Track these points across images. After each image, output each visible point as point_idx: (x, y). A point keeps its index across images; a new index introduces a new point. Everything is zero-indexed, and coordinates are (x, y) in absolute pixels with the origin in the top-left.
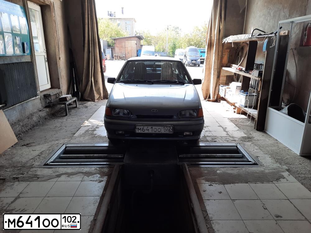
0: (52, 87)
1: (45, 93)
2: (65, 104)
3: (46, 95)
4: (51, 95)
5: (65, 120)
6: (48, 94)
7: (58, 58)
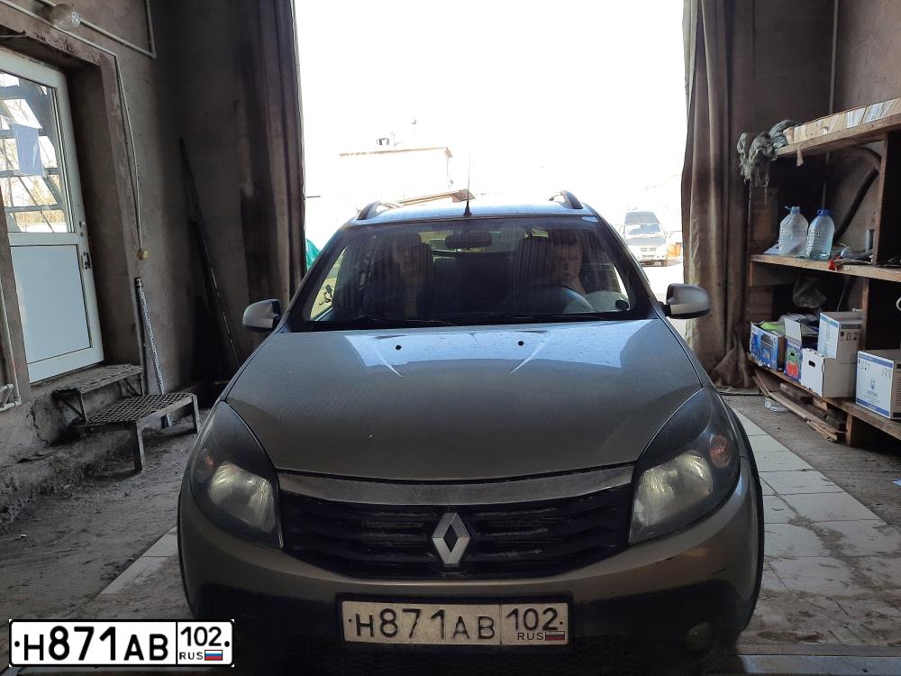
0: (110, 359)
1: (61, 385)
2: (130, 425)
3: (63, 391)
4: (82, 392)
5: (120, 495)
6: (69, 390)
7: (135, 254)
